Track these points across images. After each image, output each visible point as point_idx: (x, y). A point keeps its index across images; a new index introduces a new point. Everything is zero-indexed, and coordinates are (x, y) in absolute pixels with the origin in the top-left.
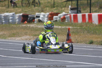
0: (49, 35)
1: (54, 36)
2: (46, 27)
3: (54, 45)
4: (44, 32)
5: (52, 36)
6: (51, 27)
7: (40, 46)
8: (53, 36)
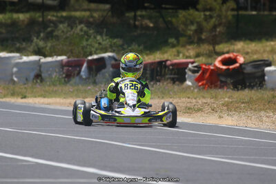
0: (124, 84)
1: (135, 87)
2: (124, 66)
3: (131, 107)
5: (130, 86)
6: (135, 66)
8: (133, 87)
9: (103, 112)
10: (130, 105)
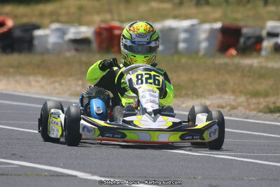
0: (135, 74)
2: (129, 44)
3: (150, 114)
5: (147, 79)
7: (100, 116)
8: (151, 81)
9: (102, 123)
10: (148, 111)
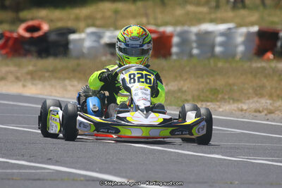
0: (128, 74)
1: (146, 79)
2: (123, 46)
3: (142, 111)
4: (117, 66)
5: (139, 78)
6: (141, 46)
7: (96, 113)
8: (143, 80)
9: (97, 119)
10: (140, 108)
